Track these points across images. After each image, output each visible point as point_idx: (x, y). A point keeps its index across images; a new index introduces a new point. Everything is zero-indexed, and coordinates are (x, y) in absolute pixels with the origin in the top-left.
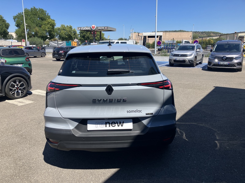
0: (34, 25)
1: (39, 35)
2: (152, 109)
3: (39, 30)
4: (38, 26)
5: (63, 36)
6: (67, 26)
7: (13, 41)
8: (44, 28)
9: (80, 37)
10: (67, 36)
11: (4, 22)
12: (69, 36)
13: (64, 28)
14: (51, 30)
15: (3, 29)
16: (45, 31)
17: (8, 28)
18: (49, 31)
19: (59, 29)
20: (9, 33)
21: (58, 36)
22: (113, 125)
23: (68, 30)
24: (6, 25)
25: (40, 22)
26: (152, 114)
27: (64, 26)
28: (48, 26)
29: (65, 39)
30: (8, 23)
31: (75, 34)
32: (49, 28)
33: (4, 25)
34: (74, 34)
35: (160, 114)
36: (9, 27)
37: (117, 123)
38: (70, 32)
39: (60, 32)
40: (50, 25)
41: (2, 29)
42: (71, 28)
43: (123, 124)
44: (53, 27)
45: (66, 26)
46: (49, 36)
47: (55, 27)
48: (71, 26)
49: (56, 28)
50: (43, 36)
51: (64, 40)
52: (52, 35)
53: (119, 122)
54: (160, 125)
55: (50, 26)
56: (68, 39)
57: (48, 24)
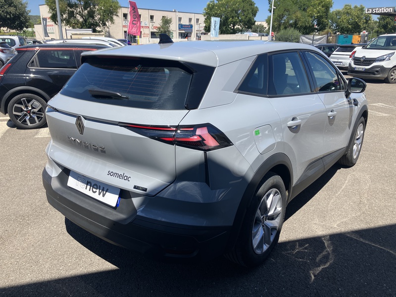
0: (295, 8)
1: (300, 24)
2: (150, 181)
3: (302, 15)
4: (302, 9)
5: (343, 25)
6: (356, 7)
7: (252, 35)
8: (310, 12)
9: (379, 27)
10: (350, 26)
11: (252, 5)
12: (354, 25)
13: (349, 11)
14: (321, 14)
15: (249, 16)
16: (311, 17)
17: (255, 15)
18: (317, 16)
19: (338, 13)
20: (256, 23)
21: (334, 25)
22: (94, 190)
23: (355, 13)
24: (253, 11)
25: (307, 2)
26: (145, 190)
27: (349, 8)
28: (318, 8)
29: (345, 31)
30: (256, 7)
31: (367, 22)
32: (319, 12)
33: (250, 11)
34: (365, 21)
35: (161, 195)
36: (256, 12)
37: (100, 189)
38: (358, 17)
39: (339, 19)
40: (323, 7)
41: (246, 17)
42: (362, 9)
43: (105, 193)
44: (326, 9)
45: (352, 7)
46: (317, 27)
47: (332, 10)
48: (363, 6)
49: (333, 13)
50: (306, 26)
51: (344, 33)
52: (322, 24)
53: (101, 188)
54: (159, 219)
55: (322, 9)
56: (351, 30)
57: (319, 4)
